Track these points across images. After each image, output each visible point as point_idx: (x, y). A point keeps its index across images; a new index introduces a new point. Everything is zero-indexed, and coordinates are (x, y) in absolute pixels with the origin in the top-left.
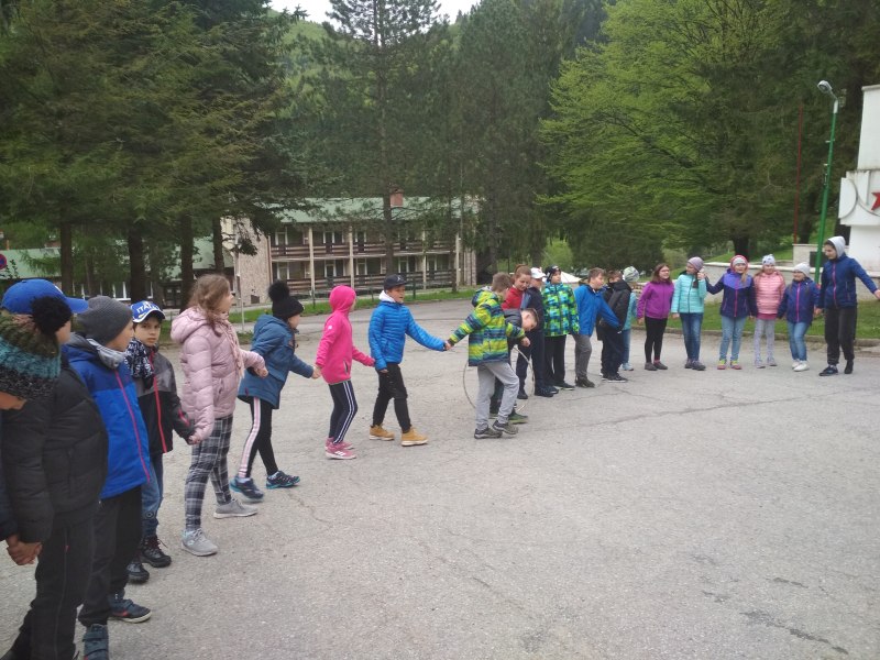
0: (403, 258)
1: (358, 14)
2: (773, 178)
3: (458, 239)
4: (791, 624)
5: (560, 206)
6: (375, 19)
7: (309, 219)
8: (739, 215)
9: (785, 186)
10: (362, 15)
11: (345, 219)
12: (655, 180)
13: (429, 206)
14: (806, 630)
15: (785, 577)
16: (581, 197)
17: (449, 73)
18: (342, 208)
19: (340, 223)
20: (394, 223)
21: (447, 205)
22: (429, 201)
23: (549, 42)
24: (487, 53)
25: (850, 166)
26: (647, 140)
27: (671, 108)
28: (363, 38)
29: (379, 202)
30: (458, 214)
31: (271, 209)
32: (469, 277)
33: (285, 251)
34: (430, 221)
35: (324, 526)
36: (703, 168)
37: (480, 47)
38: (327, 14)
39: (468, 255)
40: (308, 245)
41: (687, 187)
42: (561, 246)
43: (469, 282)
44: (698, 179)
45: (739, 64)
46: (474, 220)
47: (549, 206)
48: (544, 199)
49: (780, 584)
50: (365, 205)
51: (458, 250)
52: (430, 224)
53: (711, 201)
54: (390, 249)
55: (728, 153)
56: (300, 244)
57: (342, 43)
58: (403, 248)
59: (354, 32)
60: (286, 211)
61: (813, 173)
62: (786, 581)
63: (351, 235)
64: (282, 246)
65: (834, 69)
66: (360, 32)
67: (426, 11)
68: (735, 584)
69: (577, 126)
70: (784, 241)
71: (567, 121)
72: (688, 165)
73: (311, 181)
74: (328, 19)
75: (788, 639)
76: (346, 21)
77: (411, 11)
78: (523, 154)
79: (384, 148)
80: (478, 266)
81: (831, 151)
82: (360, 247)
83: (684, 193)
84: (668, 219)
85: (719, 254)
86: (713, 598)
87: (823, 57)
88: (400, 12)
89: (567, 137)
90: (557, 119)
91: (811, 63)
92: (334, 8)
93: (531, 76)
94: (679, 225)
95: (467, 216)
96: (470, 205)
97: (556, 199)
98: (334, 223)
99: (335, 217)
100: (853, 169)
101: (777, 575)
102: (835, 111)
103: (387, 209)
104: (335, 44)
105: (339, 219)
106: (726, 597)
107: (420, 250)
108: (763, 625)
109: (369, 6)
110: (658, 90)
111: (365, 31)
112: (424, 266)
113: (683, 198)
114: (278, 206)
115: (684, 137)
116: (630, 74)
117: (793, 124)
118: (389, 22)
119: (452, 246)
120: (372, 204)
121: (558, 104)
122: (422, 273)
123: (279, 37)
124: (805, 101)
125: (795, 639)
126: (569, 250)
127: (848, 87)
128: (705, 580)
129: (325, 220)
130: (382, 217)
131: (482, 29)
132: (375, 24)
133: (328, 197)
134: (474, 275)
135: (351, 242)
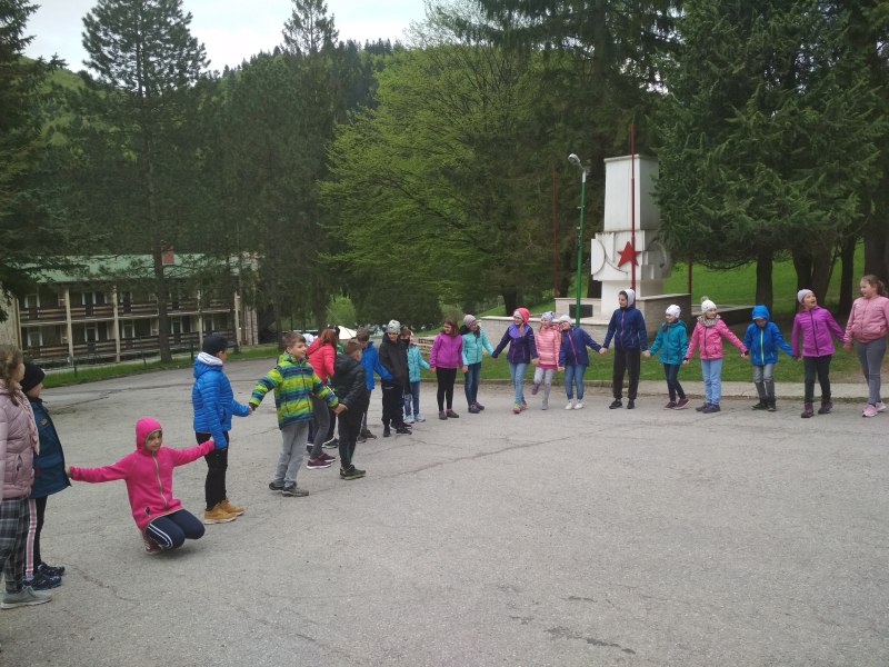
0: (177, 318)
1: (119, 65)
2: (534, 238)
3: (237, 297)
4: (587, 635)
5: (343, 265)
6: (139, 70)
7: (69, 279)
8: (507, 272)
9: (544, 245)
10: (123, 67)
11: (111, 278)
12: (431, 240)
13: (204, 263)
14: (600, 638)
15: (578, 595)
16: (362, 256)
17: (220, 128)
18: (106, 266)
19: (104, 282)
20: (167, 281)
21: (224, 262)
22: (204, 258)
23: (322, 104)
24: (260, 111)
25: (597, 228)
26: (421, 202)
27: (442, 173)
28: (126, 90)
29: (148, 259)
30: (236, 271)
31: (25, 270)
32: (250, 337)
33: (37, 314)
34: (205, 279)
35: (131, 604)
36: (474, 229)
37: (253, 105)
38: (84, 63)
39: (249, 313)
40: (65, 307)
41: (460, 246)
42: (344, 303)
43: (250, 342)
44: (468, 239)
45: (499, 135)
46: (254, 277)
47: (331, 265)
48: (326, 257)
49: (574, 601)
50: (134, 264)
51: (237, 309)
52: (205, 282)
53: (482, 260)
54: (164, 309)
55: (495, 215)
56: (55, 305)
57: (102, 94)
58: (175, 308)
59: (116, 83)
60: (44, 272)
61: (567, 234)
62: (579, 599)
63: (115, 295)
64: (33, 309)
65: (580, 142)
66: (122, 83)
67: (195, 66)
68: (536, 606)
69: (355, 188)
70: (546, 294)
71: (344, 183)
72: (460, 226)
73: (73, 239)
74: (85, 68)
75: (585, 648)
76: (105, 71)
77: (178, 65)
78: (302, 213)
79: (152, 204)
80: (259, 324)
81: (582, 216)
82: (126, 308)
83: (459, 253)
84: (444, 277)
85: (490, 308)
86: (520, 621)
87: (570, 131)
88: (166, 65)
89: (345, 198)
90: (335, 181)
91: (560, 136)
92: (92, 57)
93: (306, 136)
94: (454, 283)
95: (246, 273)
96: (248, 262)
97: (338, 257)
98: (97, 282)
99: (98, 275)
100: (601, 231)
101: (570, 594)
102: (584, 180)
103: (159, 268)
104: (94, 94)
105: (103, 278)
106: (531, 619)
107: (196, 309)
108: (565, 639)
109: (132, 58)
110: (429, 156)
111: (127, 82)
112: (200, 326)
113: (457, 257)
114: (35, 265)
115: (453, 200)
116: (401, 139)
117: (548, 190)
118: (154, 75)
119: (232, 305)
120: (141, 262)
121: (334, 166)
122: (198, 333)
123: (33, 86)
124: (557, 170)
125: (592, 647)
126: (352, 307)
127: (592, 158)
128: (511, 606)
129: (86, 279)
130: (153, 275)
131: (254, 87)
132: (138, 75)
133: (90, 255)
134: (256, 334)
135: (115, 301)
